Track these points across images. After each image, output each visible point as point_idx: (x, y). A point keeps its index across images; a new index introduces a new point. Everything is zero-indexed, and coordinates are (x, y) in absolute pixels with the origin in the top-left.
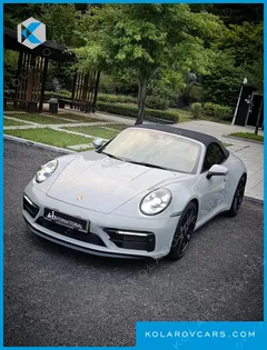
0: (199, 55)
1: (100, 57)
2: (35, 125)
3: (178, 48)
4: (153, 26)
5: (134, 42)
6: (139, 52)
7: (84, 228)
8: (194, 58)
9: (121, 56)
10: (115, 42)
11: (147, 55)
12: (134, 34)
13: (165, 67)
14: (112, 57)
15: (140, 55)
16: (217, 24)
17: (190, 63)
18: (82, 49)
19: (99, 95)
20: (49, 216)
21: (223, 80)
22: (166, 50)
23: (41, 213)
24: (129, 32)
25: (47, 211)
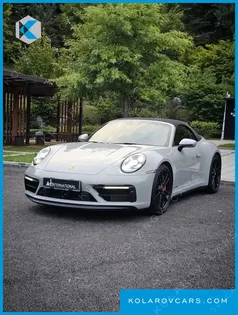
0: (174, 71)
1: (79, 83)
2: (24, 153)
3: (154, 66)
4: (126, 49)
5: (110, 66)
6: (116, 74)
7: (77, 188)
8: (170, 74)
9: (100, 80)
10: (93, 68)
11: (125, 77)
12: (109, 58)
13: (143, 87)
14: (91, 82)
15: (117, 77)
16: (186, 41)
17: (167, 78)
18: (62, 78)
19: (83, 128)
20: (48, 184)
21: (207, 98)
22: (141, 69)
23: (41, 185)
24: (104, 56)
25: (46, 180)
